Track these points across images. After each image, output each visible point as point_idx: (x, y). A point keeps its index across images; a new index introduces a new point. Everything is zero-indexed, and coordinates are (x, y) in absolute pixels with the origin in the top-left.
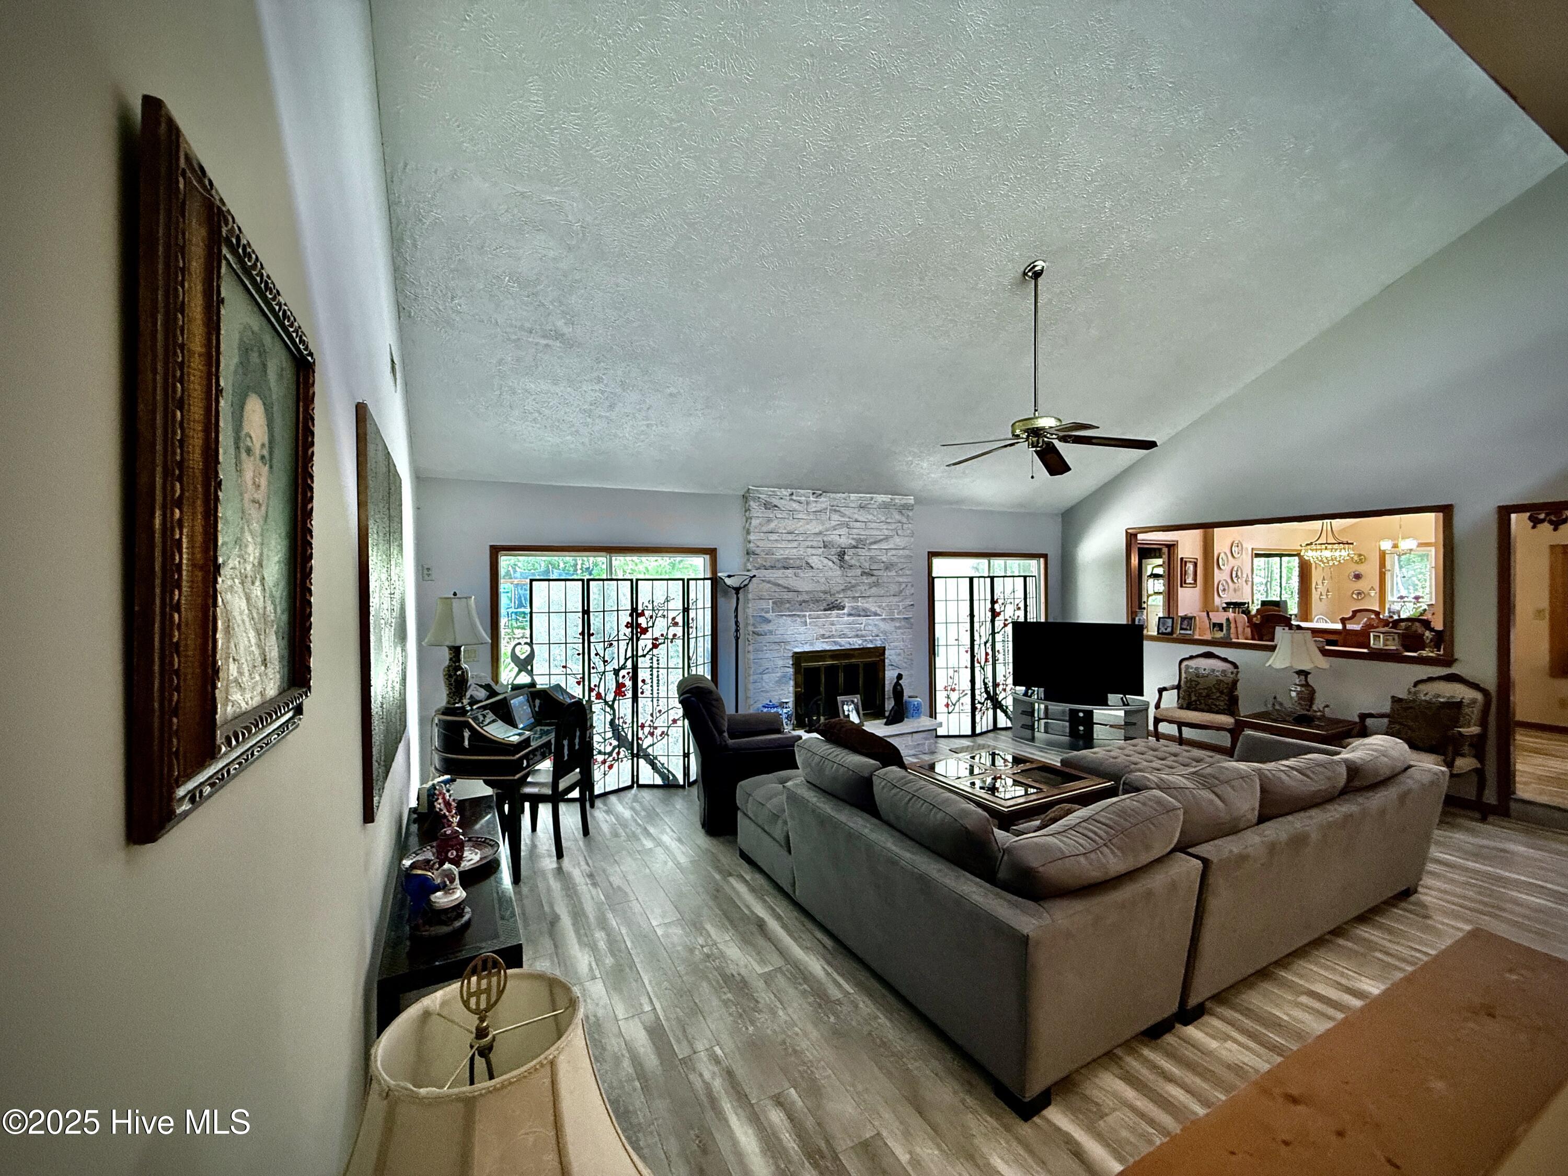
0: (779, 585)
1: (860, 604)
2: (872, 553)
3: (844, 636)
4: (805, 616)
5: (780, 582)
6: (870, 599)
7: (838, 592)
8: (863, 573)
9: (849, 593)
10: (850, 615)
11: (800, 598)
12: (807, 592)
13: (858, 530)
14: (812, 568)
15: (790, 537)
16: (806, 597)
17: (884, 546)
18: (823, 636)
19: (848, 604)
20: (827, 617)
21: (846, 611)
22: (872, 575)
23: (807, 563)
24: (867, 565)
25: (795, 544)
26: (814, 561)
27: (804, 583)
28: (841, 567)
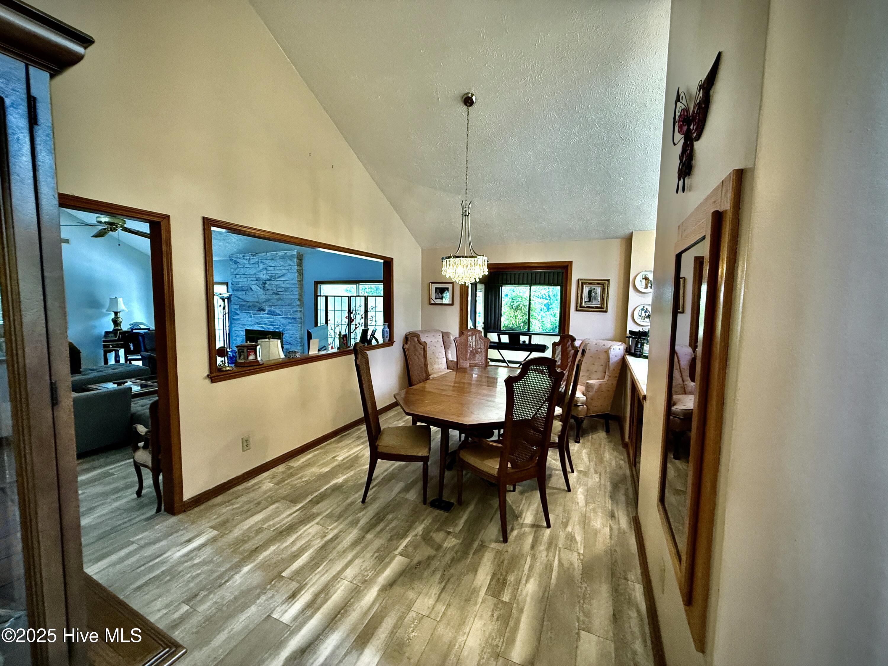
0: (239, 298)
1: (272, 309)
2: (278, 283)
3: (266, 324)
4: (250, 313)
5: (241, 297)
6: (277, 307)
7: (263, 302)
8: (274, 293)
9: (267, 303)
10: (268, 314)
11: (248, 304)
12: (251, 302)
13: (271, 272)
14: (252, 290)
15: (245, 276)
16: (250, 304)
17: (282, 279)
18: (258, 323)
19: (267, 309)
20: (259, 314)
21: (266, 312)
22: (278, 294)
23: (251, 288)
24: (275, 289)
25: (246, 279)
26: (253, 287)
27: (250, 298)
28: (264, 290)
